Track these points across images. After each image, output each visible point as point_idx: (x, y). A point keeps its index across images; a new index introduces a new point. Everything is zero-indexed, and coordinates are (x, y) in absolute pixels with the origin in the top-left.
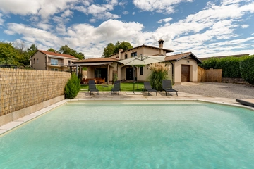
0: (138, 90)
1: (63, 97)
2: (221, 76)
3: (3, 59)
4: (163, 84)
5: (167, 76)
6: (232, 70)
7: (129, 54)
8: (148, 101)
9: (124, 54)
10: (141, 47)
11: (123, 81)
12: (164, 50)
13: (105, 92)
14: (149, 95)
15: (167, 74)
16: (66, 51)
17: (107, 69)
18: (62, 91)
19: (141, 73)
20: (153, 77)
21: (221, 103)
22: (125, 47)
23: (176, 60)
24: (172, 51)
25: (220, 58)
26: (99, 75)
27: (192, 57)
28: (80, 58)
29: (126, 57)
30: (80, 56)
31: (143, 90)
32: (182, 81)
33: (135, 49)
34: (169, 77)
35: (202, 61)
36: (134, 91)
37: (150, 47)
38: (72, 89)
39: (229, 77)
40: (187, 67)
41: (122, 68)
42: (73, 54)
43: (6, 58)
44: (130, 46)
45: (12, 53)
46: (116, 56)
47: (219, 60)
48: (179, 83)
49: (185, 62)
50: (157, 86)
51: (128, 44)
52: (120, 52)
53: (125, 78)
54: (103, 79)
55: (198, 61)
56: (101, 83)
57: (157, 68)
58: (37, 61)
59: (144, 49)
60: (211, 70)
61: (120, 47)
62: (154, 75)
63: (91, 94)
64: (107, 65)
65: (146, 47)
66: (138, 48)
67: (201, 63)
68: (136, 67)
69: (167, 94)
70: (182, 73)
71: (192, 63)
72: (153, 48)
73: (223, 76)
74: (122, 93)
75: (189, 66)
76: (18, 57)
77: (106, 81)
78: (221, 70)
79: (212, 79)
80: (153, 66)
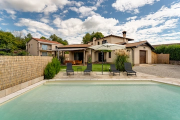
0: (106, 70)
1: (43, 77)
2: (168, 59)
3: (4, 44)
4: (125, 66)
5: (129, 59)
6: (177, 55)
7: (101, 41)
8: (112, 81)
9: (97, 42)
10: (109, 36)
11: (96, 63)
12: (127, 39)
13: (79, 72)
14: (114, 75)
15: (129, 57)
16: (54, 39)
17: (83, 53)
18: (41, 72)
19: (110, 57)
20: (118, 60)
21: (170, 83)
22: (98, 36)
23: (135, 47)
24: (133, 40)
25: (167, 45)
26: (77, 58)
27: (147, 44)
28: (64, 44)
29: (99, 44)
30: (65, 43)
31: (110, 71)
32: (140, 63)
33: (105, 37)
34: (130, 60)
35: (155, 48)
36: (102, 71)
37: (116, 37)
38: (50, 70)
39: (175, 60)
40: (144, 52)
41: (95, 52)
42: (60, 41)
43: (7, 44)
44: (102, 35)
45: (12, 40)
46: (91, 43)
47: (167, 47)
48: (138, 65)
49: (142, 48)
50: (121, 68)
51: (101, 33)
52: (94, 40)
53: (97, 60)
54: (80, 61)
55: (152, 48)
56: (79, 64)
57: (121, 53)
58: (31, 46)
59: (112, 38)
60: (162, 54)
61: (94, 36)
62: (118, 59)
63: (68, 74)
64: (83, 50)
65: (113, 36)
66: (107, 37)
67: (154, 49)
68: (106, 51)
69: (128, 75)
70: (140, 57)
71: (147, 49)
72: (118, 37)
73: (170, 59)
74: (93, 73)
75: (145, 51)
76: (16, 43)
77: (83, 63)
78: (169, 54)
79: (162, 61)
80: (118, 52)
